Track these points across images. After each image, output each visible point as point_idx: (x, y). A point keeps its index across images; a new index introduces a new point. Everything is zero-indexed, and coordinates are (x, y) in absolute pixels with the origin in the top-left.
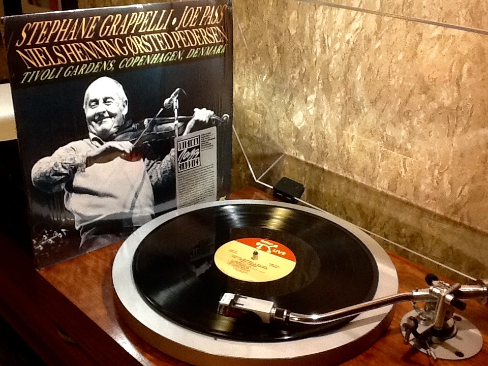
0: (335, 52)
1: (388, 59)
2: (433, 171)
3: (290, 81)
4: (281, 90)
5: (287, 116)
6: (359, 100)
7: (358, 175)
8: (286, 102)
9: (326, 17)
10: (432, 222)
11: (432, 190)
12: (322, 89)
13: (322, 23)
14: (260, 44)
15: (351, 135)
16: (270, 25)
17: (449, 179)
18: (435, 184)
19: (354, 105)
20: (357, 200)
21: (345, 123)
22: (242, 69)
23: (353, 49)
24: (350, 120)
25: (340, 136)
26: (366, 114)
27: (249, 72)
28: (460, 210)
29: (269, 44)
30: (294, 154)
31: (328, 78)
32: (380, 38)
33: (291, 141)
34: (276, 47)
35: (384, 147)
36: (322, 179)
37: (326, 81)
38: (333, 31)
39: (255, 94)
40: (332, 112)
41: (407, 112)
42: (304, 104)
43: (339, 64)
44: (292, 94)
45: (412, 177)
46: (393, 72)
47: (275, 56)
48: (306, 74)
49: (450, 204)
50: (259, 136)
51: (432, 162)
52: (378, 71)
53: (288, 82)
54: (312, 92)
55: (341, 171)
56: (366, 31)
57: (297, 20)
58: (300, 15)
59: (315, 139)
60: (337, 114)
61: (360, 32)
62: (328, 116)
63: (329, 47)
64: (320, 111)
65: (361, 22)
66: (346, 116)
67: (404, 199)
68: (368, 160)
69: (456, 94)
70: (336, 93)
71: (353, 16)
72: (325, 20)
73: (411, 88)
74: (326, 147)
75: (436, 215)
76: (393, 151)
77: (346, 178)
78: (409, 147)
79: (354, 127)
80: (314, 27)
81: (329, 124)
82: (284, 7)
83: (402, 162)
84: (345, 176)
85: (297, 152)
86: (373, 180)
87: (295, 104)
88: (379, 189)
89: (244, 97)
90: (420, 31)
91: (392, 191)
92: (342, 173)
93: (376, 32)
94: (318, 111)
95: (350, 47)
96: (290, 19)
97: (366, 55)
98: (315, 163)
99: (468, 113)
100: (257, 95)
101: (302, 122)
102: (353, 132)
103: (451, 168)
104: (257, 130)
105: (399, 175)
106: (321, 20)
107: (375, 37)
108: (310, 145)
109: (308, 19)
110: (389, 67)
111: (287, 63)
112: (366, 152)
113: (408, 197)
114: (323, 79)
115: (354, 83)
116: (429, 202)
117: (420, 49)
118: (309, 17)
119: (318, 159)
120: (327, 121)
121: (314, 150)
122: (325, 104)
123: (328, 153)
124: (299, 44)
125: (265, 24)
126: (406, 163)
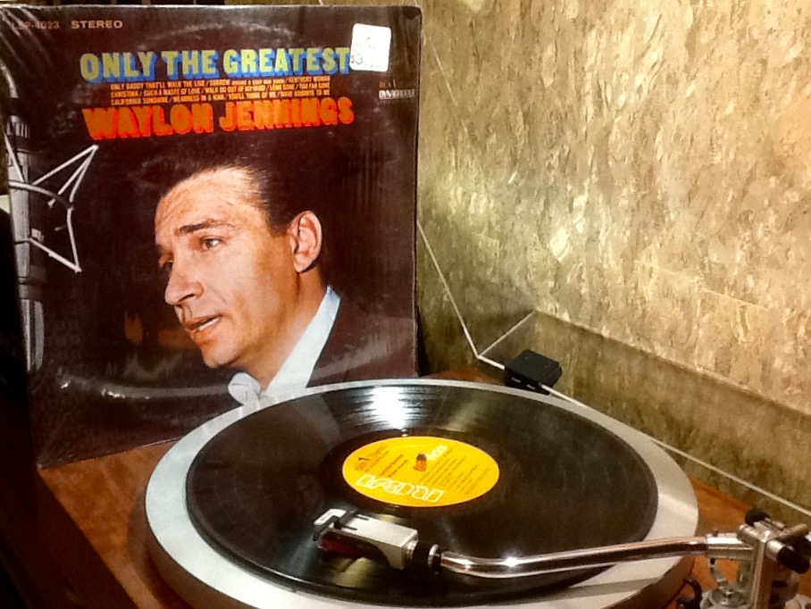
0: (617, 111)
1: (709, 115)
2: (796, 328)
3: (545, 173)
4: (530, 192)
5: (540, 239)
6: (659, 198)
7: (662, 344)
8: (539, 213)
9: (601, 47)
10: (799, 433)
11: (795, 367)
12: (597, 183)
13: (596, 62)
14: (497, 110)
15: (648, 266)
16: (511, 73)
18: (801, 355)
19: (652, 208)
20: (660, 394)
21: (637, 246)
22: (467, 159)
23: (649, 102)
24: (646, 238)
25: (628, 270)
26: (672, 224)
29: (510, 109)
30: (551, 310)
31: (607, 162)
32: (694, 77)
33: (547, 284)
34: (520, 113)
35: (706, 287)
36: (600, 356)
37: (603, 167)
38: (615, 73)
39: (489, 202)
40: (615, 224)
41: (744, 213)
42: (569, 215)
43: (624, 133)
44: (547, 197)
45: (758, 343)
46: (718, 139)
47: (521, 129)
48: (571, 157)
50: (496, 280)
51: (793, 310)
52: (692, 140)
53: (542, 174)
54: (581, 191)
55: (631, 340)
56: (669, 66)
57: (554, 59)
58: (559, 51)
59: (586, 279)
60: (623, 229)
61: (659, 69)
62: (607, 233)
63: (606, 99)
64: (595, 225)
65: (660, 51)
66: (638, 230)
67: (745, 387)
68: (678, 313)
70: (620, 189)
71: (646, 41)
72: (600, 55)
73: (750, 168)
74: (605, 293)
76: (723, 293)
77: (642, 352)
78: (750, 282)
79: (654, 252)
80: (583, 68)
81: (610, 249)
82: (534, 39)
83: (738, 313)
84: (639, 348)
85: (557, 305)
86: (687, 353)
87: (552, 215)
88: (699, 370)
89: (471, 210)
90: (764, 56)
91: (722, 372)
92: (634, 341)
93: (686, 66)
94: (591, 226)
95: (642, 99)
96: (544, 60)
97: (671, 113)
98: (587, 327)
100: (492, 205)
101: (565, 248)
102: (651, 260)
104: (492, 269)
105: (734, 340)
106: (595, 54)
107: (684, 75)
108: (578, 292)
109: (573, 55)
110: (711, 131)
111: (539, 139)
112: (674, 297)
113: (752, 383)
114: (599, 164)
115: (651, 166)
116: (789, 392)
117: (765, 90)
118: (575, 53)
119: (591, 317)
120: (606, 243)
121: (585, 301)
122: (603, 212)
123: (609, 305)
124: (558, 102)
125: (503, 74)
126: (746, 314)
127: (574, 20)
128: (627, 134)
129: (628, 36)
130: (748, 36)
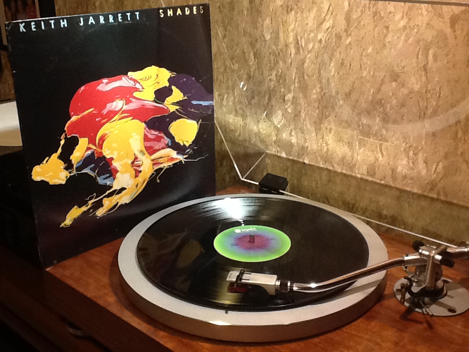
0: (308, 52)
1: (359, 53)
2: (409, 152)
3: (268, 83)
4: (259, 93)
5: (267, 116)
6: (334, 93)
7: (338, 164)
8: (265, 103)
9: (298, 19)
10: (411, 200)
11: (408, 170)
12: (298, 87)
13: (295, 27)
14: (238, 51)
15: (329, 127)
16: (245, 33)
17: (424, 158)
18: (411, 164)
19: (330, 98)
20: (339, 188)
21: (322, 118)
22: (221, 77)
23: (325, 47)
24: (327, 114)
25: (318, 130)
26: (341, 106)
27: (228, 79)
28: (436, 186)
29: (245, 51)
30: (275, 151)
31: (303, 77)
32: (350, 35)
33: (272, 139)
34: (252, 53)
35: (361, 136)
36: (304, 172)
37: (302, 79)
38: (306, 33)
39: (235, 98)
40: (309, 107)
41: (379, 100)
42: (283, 104)
44: (270, 95)
45: (389, 160)
46: (364, 65)
47: (252, 61)
48: (283, 74)
49: (426, 182)
50: (240, 138)
51: (406, 144)
52: (350, 65)
53: (266, 84)
54: (289, 91)
55: (321, 163)
56: (336, 29)
57: (270, 26)
58: (273, 22)
59: (294, 135)
60: (314, 109)
61: (331, 31)
62: (305, 112)
63: (302, 45)
64: (298, 108)
65: (331, 21)
66: (322, 110)
67: (383, 182)
68: (346, 149)
69: (424, 78)
70: (312, 90)
71: (323, 17)
72: (297, 24)
73: (381, 78)
74: (305, 141)
75: (413, 194)
76: (370, 138)
77: (327, 169)
78: (384, 132)
79: (331, 120)
80: (288, 30)
81: (308, 120)
82: (258, 15)
83: (378, 147)
84: (326, 167)
85: (278, 149)
86: (352, 168)
87: (273, 104)
88: (359, 176)
89: (225, 103)
90: (387, 25)
91: (371, 176)
92: (323, 164)
93: (345, 29)
94: (296, 108)
95: (322, 46)
96: (264, 26)
97: (338, 52)
98: (296, 159)
99: (436, 94)
100: (237, 100)
101: (281, 120)
102: (330, 124)
103: (424, 148)
104: (238, 133)
105: (377, 160)
106: (294, 23)
107: (345, 34)
108: (290, 142)
109: (281, 24)
110: (360, 60)
111: (263, 66)
112: (343, 141)
113: (387, 179)
114: (299, 78)
115: (328, 78)
116: (406, 182)
117: (388, 41)
118: (283, 22)
119: (298, 154)
120: (305, 117)
121: (294, 146)
122: (302, 101)
123: (308, 148)
124: (274, 47)
125: (241, 33)
126: (383, 147)
127: (281, 6)
128: (314, 63)
129: (313, 14)
130: (378, 15)
